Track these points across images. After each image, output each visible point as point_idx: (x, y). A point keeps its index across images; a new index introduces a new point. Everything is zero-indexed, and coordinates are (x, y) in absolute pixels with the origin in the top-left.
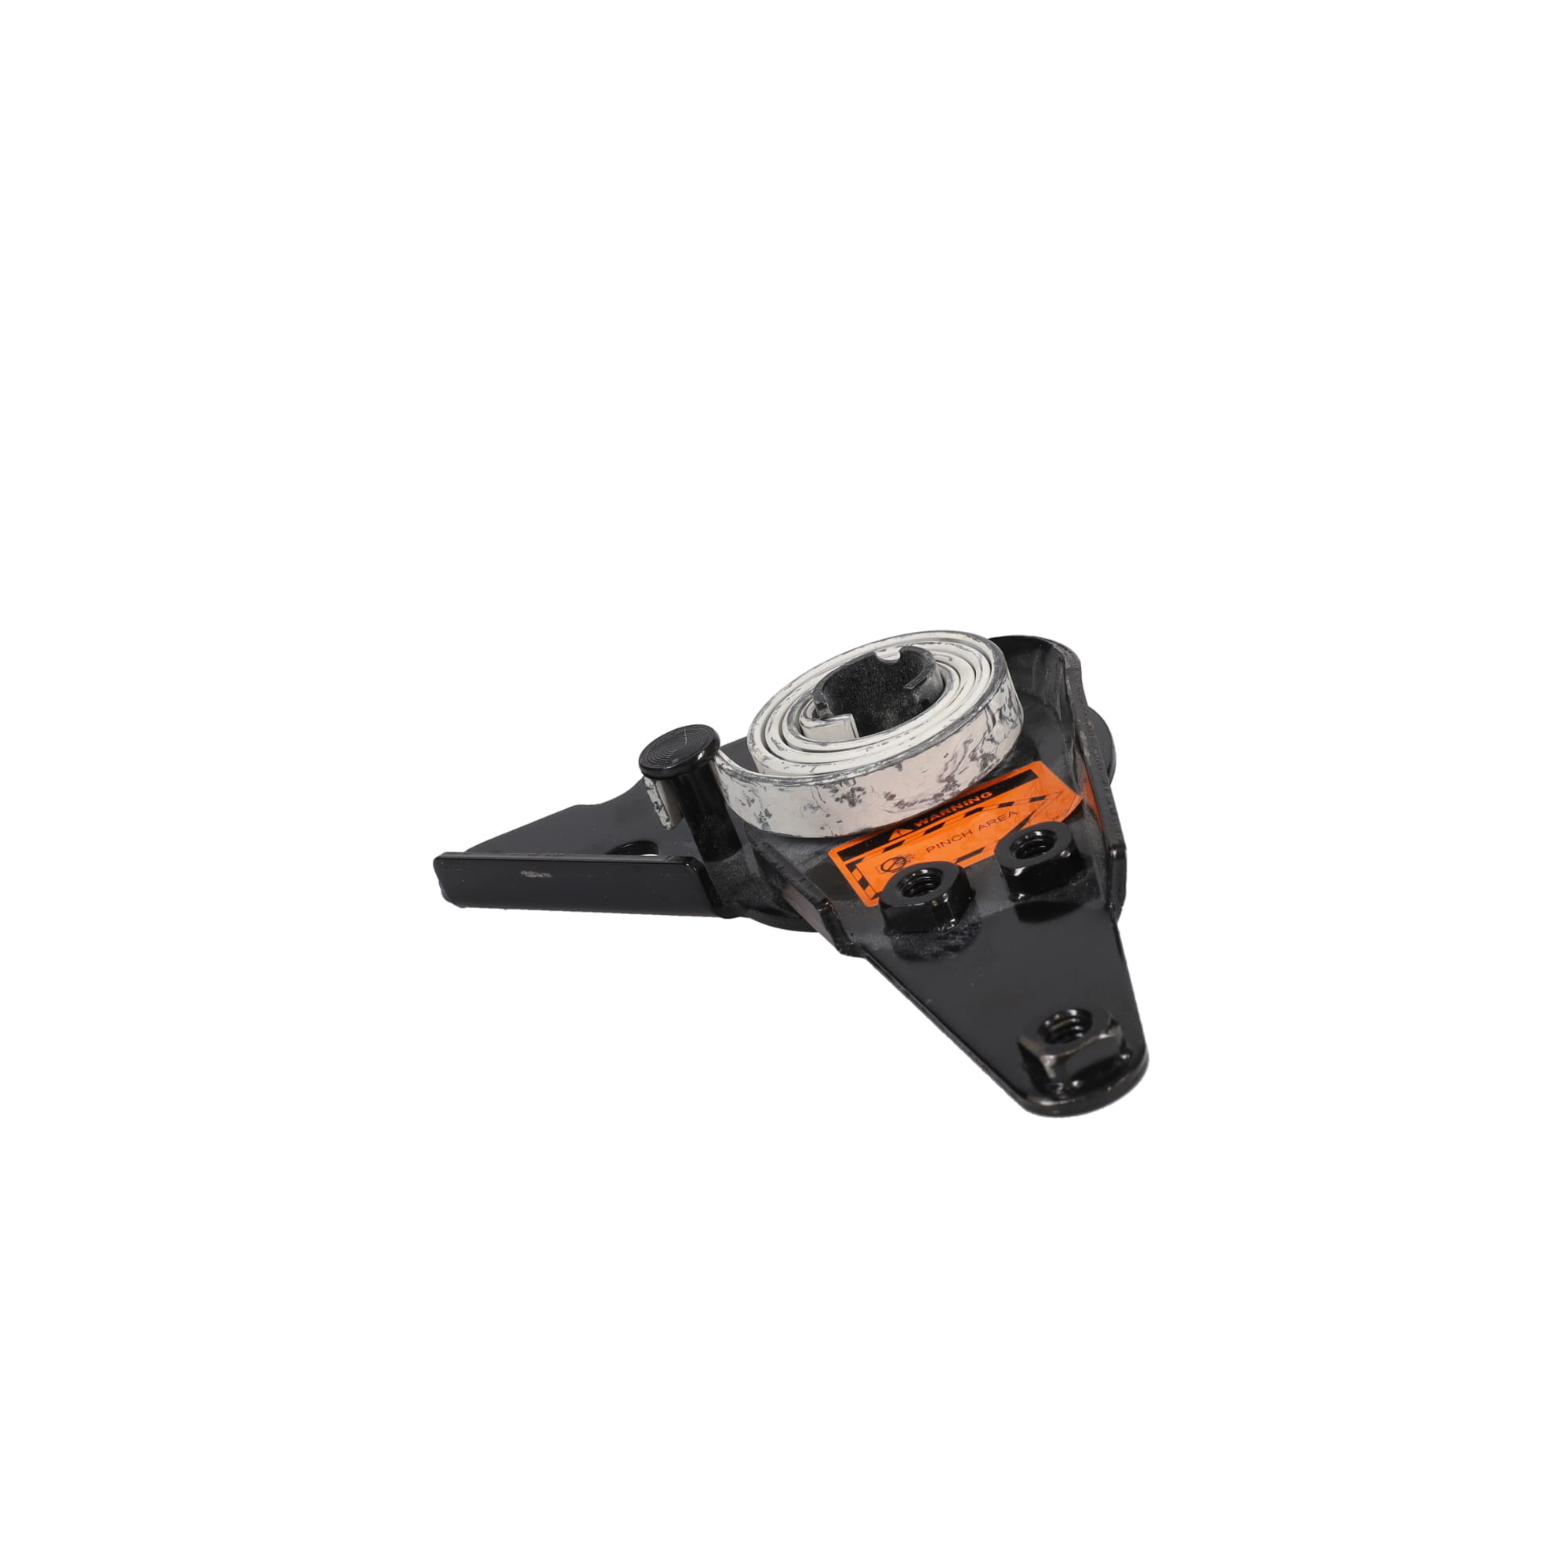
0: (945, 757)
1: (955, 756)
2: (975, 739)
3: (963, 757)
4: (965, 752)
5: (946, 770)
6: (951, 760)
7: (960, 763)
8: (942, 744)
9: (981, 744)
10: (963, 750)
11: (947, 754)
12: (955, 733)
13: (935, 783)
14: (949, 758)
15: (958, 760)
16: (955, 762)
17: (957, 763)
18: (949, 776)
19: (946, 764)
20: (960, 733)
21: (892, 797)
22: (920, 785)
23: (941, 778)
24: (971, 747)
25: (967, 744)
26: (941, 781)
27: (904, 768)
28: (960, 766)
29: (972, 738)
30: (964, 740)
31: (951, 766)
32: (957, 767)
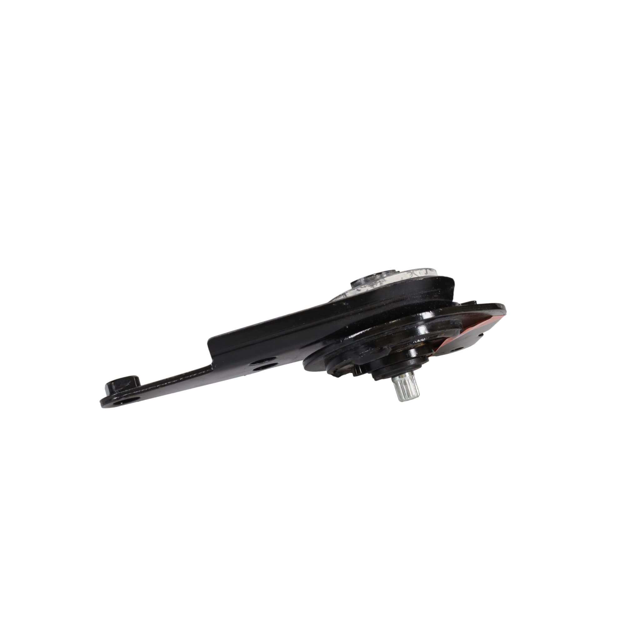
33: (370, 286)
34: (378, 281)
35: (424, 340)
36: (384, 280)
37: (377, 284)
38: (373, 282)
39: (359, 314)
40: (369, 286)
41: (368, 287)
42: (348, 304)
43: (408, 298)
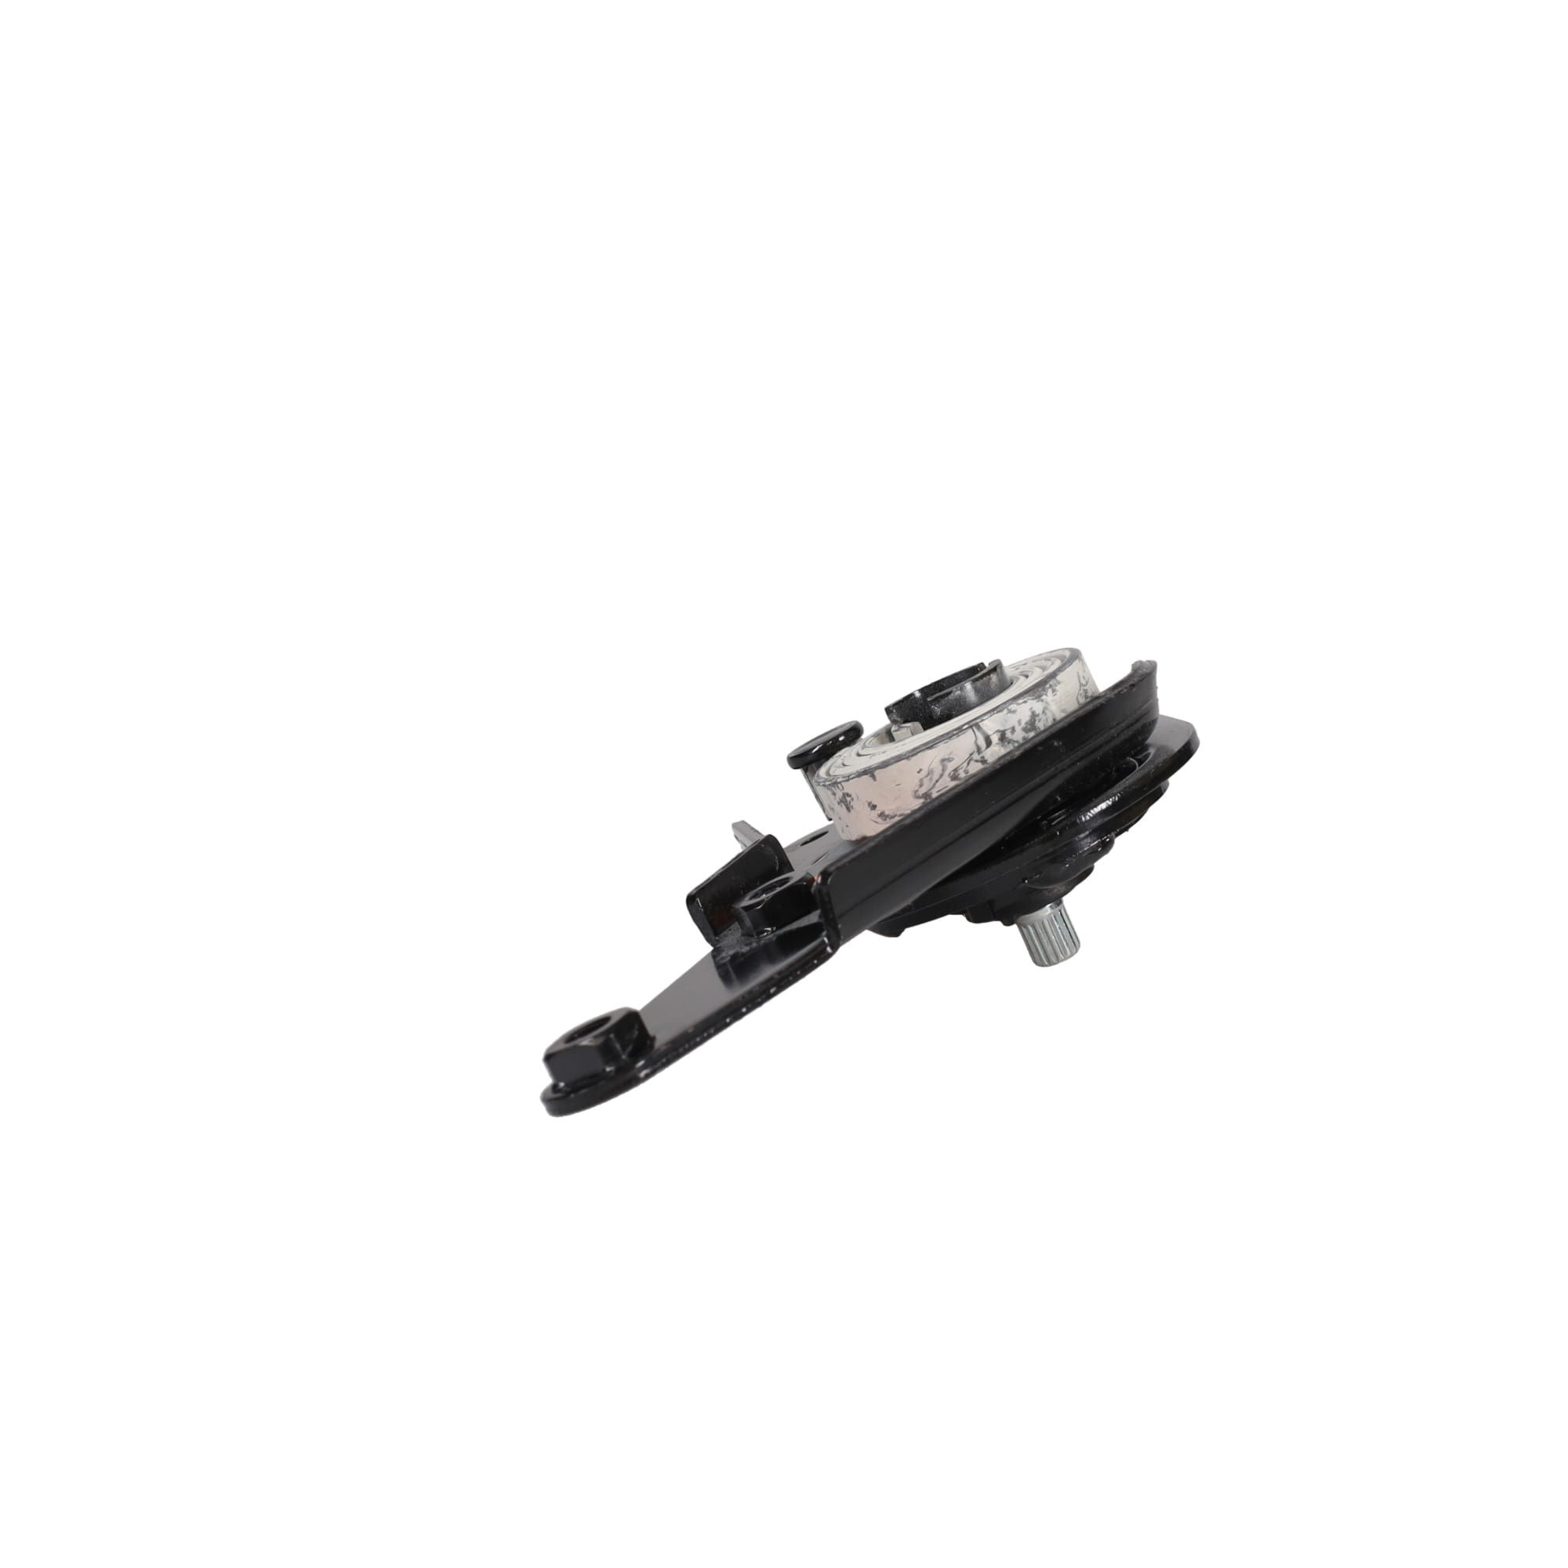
0: (919, 772)
1: (930, 773)
2: (956, 758)
3: (941, 776)
4: (943, 770)
5: (921, 786)
6: (926, 777)
7: (937, 781)
8: (913, 758)
9: (965, 764)
10: (941, 768)
11: (921, 770)
12: (927, 748)
13: (912, 798)
14: (923, 774)
15: (936, 777)
16: (931, 779)
17: (934, 782)
18: (926, 793)
19: (921, 780)
20: (933, 750)
21: (874, 807)
22: (896, 798)
23: (917, 794)
24: (951, 767)
25: (945, 762)
26: (918, 797)
27: (877, 778)
28: (937, 785)
29: (951, 756)
30: (942, 756)
31: (926, 781)
32: (934, 784)
33: (1036, 698)
34: (1048, 686)
36: (1057, 681)
37: (1047, 692)
38: (1040, 689)
40: (1033, 699)
41: (1029, 701)
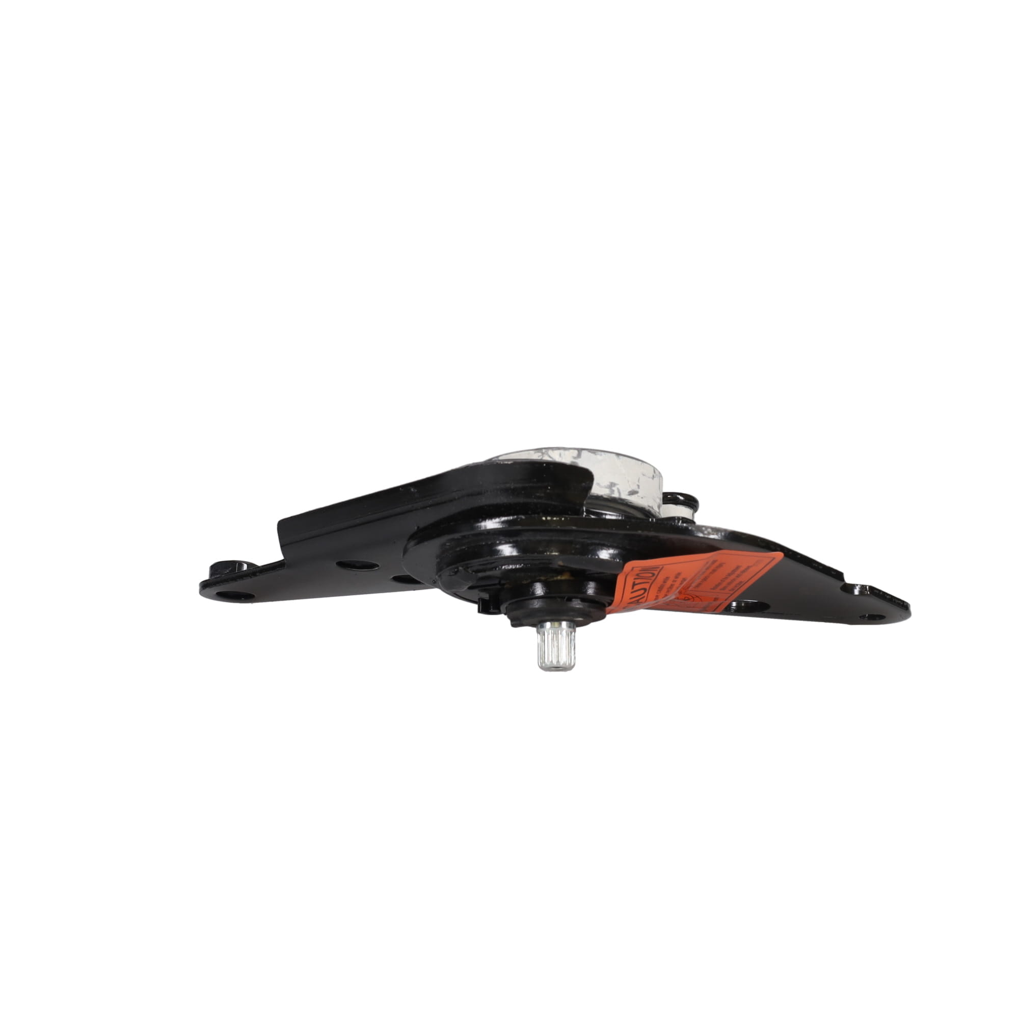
35: (521, 566)
39: (428, 508)
42: (416, 491)
43: (487, 491)
